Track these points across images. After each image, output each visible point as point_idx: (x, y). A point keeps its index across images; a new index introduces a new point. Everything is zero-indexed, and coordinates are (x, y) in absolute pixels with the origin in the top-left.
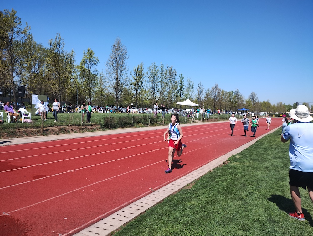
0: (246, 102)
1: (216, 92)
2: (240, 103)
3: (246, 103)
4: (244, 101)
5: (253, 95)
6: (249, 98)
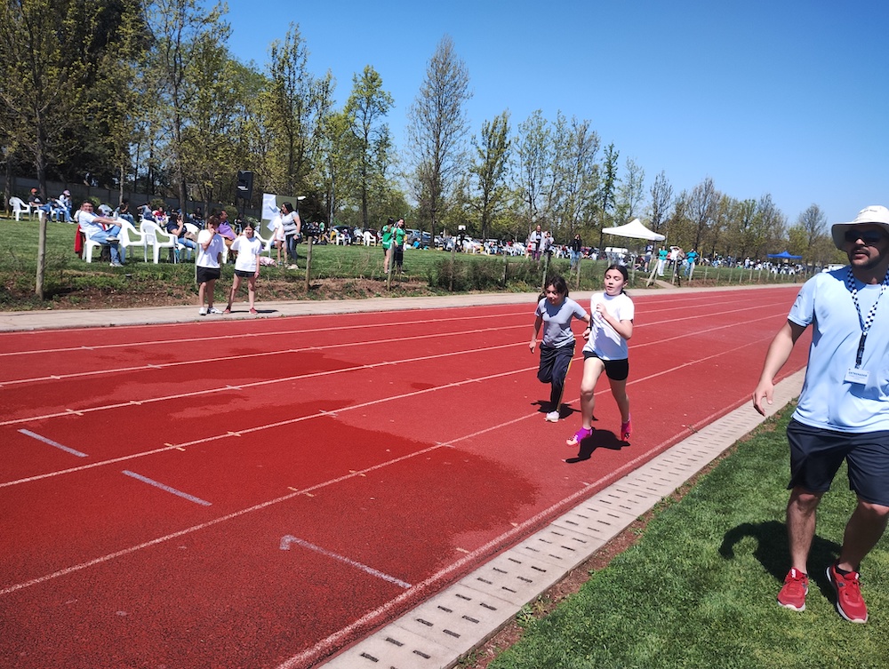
0: (791, 233)
1: (704, 203)
2: (773, 236)
3: (790, 237)
4: (785, 232)
5: (813, 215)
6: (800, 225)
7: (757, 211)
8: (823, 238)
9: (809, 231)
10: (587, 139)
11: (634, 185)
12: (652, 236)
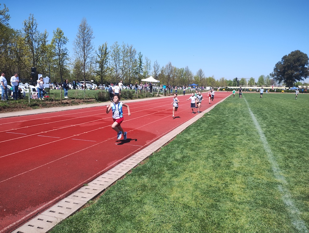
0: (195, 78)
2: (190, 79)
5: (200, 72)
6: (197, 75)
7: (184, 71)
8: (204, 79)
9: (200, 77)
10: (132, 51)
11: (148, 65)
12: (156, 81)
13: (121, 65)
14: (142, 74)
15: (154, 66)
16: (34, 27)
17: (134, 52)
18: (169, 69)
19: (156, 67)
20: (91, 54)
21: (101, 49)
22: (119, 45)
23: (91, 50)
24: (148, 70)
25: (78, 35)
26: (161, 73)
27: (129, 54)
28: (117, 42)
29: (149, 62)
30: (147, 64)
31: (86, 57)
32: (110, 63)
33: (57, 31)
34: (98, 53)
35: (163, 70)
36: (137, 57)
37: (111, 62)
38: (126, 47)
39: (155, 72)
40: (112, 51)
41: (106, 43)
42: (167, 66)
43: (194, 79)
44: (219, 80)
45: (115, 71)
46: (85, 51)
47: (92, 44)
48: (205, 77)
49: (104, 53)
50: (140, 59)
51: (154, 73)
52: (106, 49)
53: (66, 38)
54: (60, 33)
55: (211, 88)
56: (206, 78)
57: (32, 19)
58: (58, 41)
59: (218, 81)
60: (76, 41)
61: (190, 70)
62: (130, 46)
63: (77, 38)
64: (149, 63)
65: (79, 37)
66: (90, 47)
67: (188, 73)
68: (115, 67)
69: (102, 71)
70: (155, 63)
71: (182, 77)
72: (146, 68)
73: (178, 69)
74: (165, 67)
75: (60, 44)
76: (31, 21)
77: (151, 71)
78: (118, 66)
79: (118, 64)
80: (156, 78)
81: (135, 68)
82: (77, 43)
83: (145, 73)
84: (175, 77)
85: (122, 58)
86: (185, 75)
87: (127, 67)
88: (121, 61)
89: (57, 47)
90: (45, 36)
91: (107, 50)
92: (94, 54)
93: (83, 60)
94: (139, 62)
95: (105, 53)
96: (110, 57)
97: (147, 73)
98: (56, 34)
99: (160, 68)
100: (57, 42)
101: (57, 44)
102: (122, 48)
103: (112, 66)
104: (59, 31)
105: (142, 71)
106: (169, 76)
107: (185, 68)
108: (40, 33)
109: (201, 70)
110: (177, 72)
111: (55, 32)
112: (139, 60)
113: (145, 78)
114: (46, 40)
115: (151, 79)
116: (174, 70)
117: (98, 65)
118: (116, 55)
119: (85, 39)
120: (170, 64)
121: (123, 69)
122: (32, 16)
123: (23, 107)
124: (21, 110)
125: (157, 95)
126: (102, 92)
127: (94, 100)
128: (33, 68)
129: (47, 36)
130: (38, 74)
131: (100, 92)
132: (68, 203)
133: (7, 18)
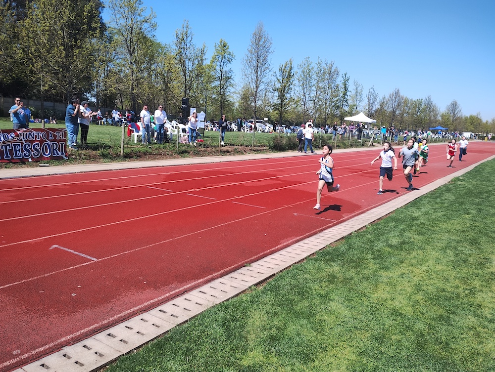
0: (443, 116)
2: (433, 118)
4: (439, 115)
5: (454, 105)
6: (447, 111)
7: (423, 105)
8: (460, 118)
9: (452, 114)
10: (333, 71)
11: (358, 94)
12: (370, 120)
13: (313, 94)
14: (347, 109)
15: (368, 95)
16: (189, 39)
17: (336, 73)
18: (395, 101)
19: (372, 96)
20: (267, 77)
21: (283, 69)
22: (311, 63)
23: (268, 71)
24: (358, 102)
25: (250, 48)
26: (379, 107)
27: (326, 77)
28: (308, 58)
29: (359, 89)
30: (357, 92)
31: (259, 82)
32: (296, 91)
33: (219, 44)
34: (278, 76)
35: (384, 102)
36: (339, 81)
37: (297, 89)
38: (323, 65)
39: (369, 105)
40: (300, 72)
41: (291, 60)
42: (391, 96)
43: (440, 118)
44: (490, 121)
45: (303, 103)
46: (259, 73)
47: (269, 61)
48: (463, 115)
49: (287, 75)
50: (345, 85)
51: (367, 108)
52: (291, 69)
53: (231, 54)
54: (224, 46)
55: (473, 134)
56: (463, 117)
57: (187, 27)
58: (220, 59)
59: (487, 122)
60: (247, 58)
61: (433, 103)
62: (329, 63)
63: (247, 53)
64: (359, 91)
65: (251, 52)
66: (266, 66)
67: (429, 107)
68: (302, 97)
69: (281, 104)
70: (371, 91)
71: (419, 114)
72: (353, 99)
73: (411, 100)
74: (387, 97)
75: (222, 64)
76: (185, 30)
77: (363, 105)
78: (307, 96)
79: (308, 93)
80: (370, 115)
81: (336, 99)
82: (247, 61)
83: (352, 107)
84: (405, 115)
85: (315, 82)
86: (424, 111)
87: (322, 98)
88: (314, 88)
89: (218, 68)
90: (203, 52)
91: (292, 71)
92: (272, 77)
93: (255, 87)
94: (343, 90)
95: (289, 75)
96: (296, 82)
97: (355, 108)
98: (219, 48)
99: (378, 100)
100: (218, 61)
101: (218, 63)
102: (316, 67)
103: (299, 95)
104: (222, 44)
105: (347, 104)
106: (394, 112)
107: (424, 99)
108: (197, 47)
109: (456, 103)
110: (409, 105)
111: (218, 46)
112: (343, 87)
113: (351, 114)
114: (204, 58)
115: (361, 118)
116: (405, 102)
117: (277, 94)
118: (305, 79)
119: (259, 54)
120: (397, 93)
121: (316, 101)
122: (186, 22)
123: (168, 155)
124: (167, 158)
125: (370, 143)
126: (279, 137)
127: (268, 148)
128: (184, 98)
129: (205, 51)
130: (191, 108)
131: (276, 136)
132: (224, 285)
133: (154, 26)
